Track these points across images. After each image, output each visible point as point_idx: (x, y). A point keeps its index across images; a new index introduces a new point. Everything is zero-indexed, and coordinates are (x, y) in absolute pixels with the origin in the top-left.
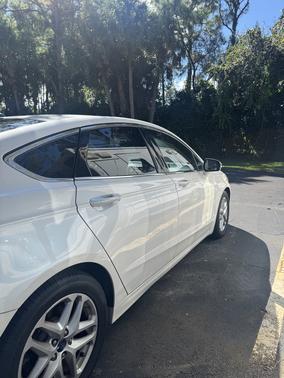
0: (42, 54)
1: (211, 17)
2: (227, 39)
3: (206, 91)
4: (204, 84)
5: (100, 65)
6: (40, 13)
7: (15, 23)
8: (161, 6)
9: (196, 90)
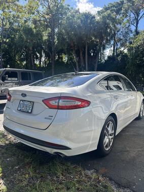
0: (45, 40)
1: (125, 20)
2: (133, 31)
3: (123, 56)
4: (121, 52)
5: (72, 45)
6: (44, 21)
7: (33, 26)
8: (101, 17)
9: (118, 55)
